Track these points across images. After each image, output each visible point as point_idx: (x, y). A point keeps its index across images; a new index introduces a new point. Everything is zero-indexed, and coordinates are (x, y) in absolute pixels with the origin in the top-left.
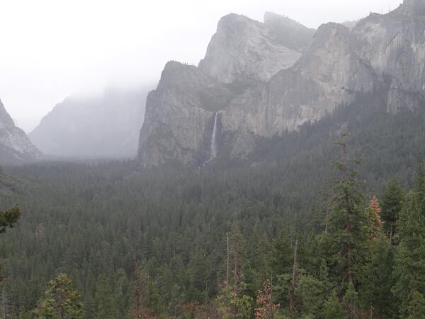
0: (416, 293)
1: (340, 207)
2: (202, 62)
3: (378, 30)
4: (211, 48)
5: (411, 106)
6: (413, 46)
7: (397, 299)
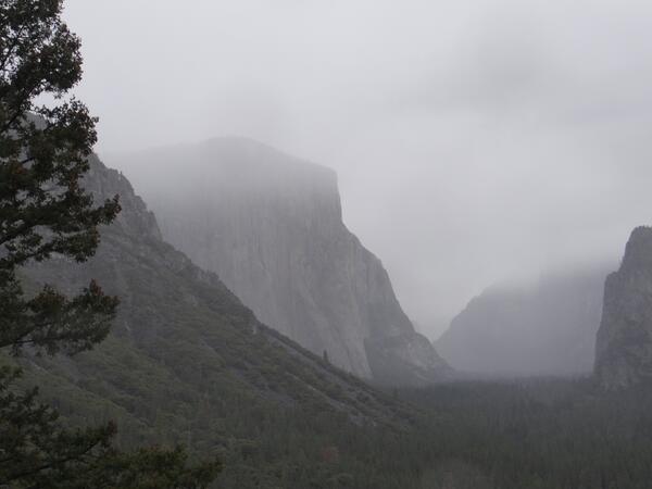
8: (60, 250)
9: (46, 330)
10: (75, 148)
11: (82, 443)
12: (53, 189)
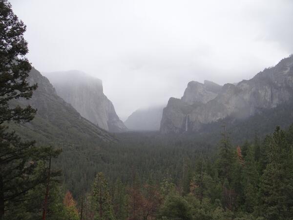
0: (250, 184)
1: (223, 150)
2: (182, 98)
3: (246, 86)
4: (185, 93)
5: (259, 113)
6: (260, 92)
7: (244, 186)
8: (22, 96)
9: (17, 117)
10: (25, 70)
11: (26, 145)
12: (19, 81)
